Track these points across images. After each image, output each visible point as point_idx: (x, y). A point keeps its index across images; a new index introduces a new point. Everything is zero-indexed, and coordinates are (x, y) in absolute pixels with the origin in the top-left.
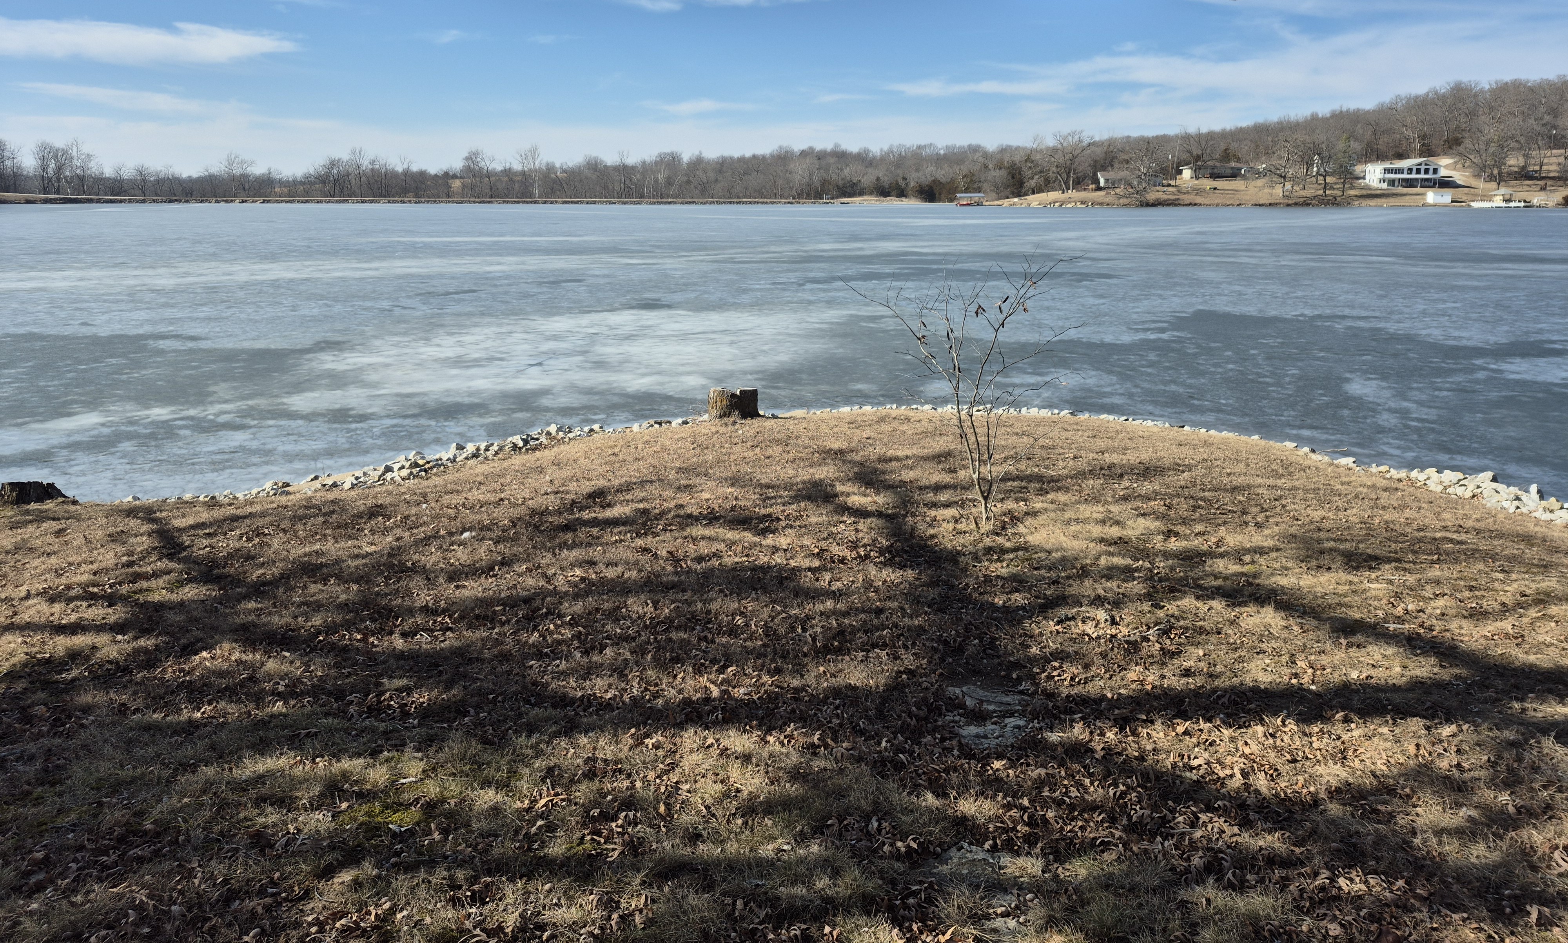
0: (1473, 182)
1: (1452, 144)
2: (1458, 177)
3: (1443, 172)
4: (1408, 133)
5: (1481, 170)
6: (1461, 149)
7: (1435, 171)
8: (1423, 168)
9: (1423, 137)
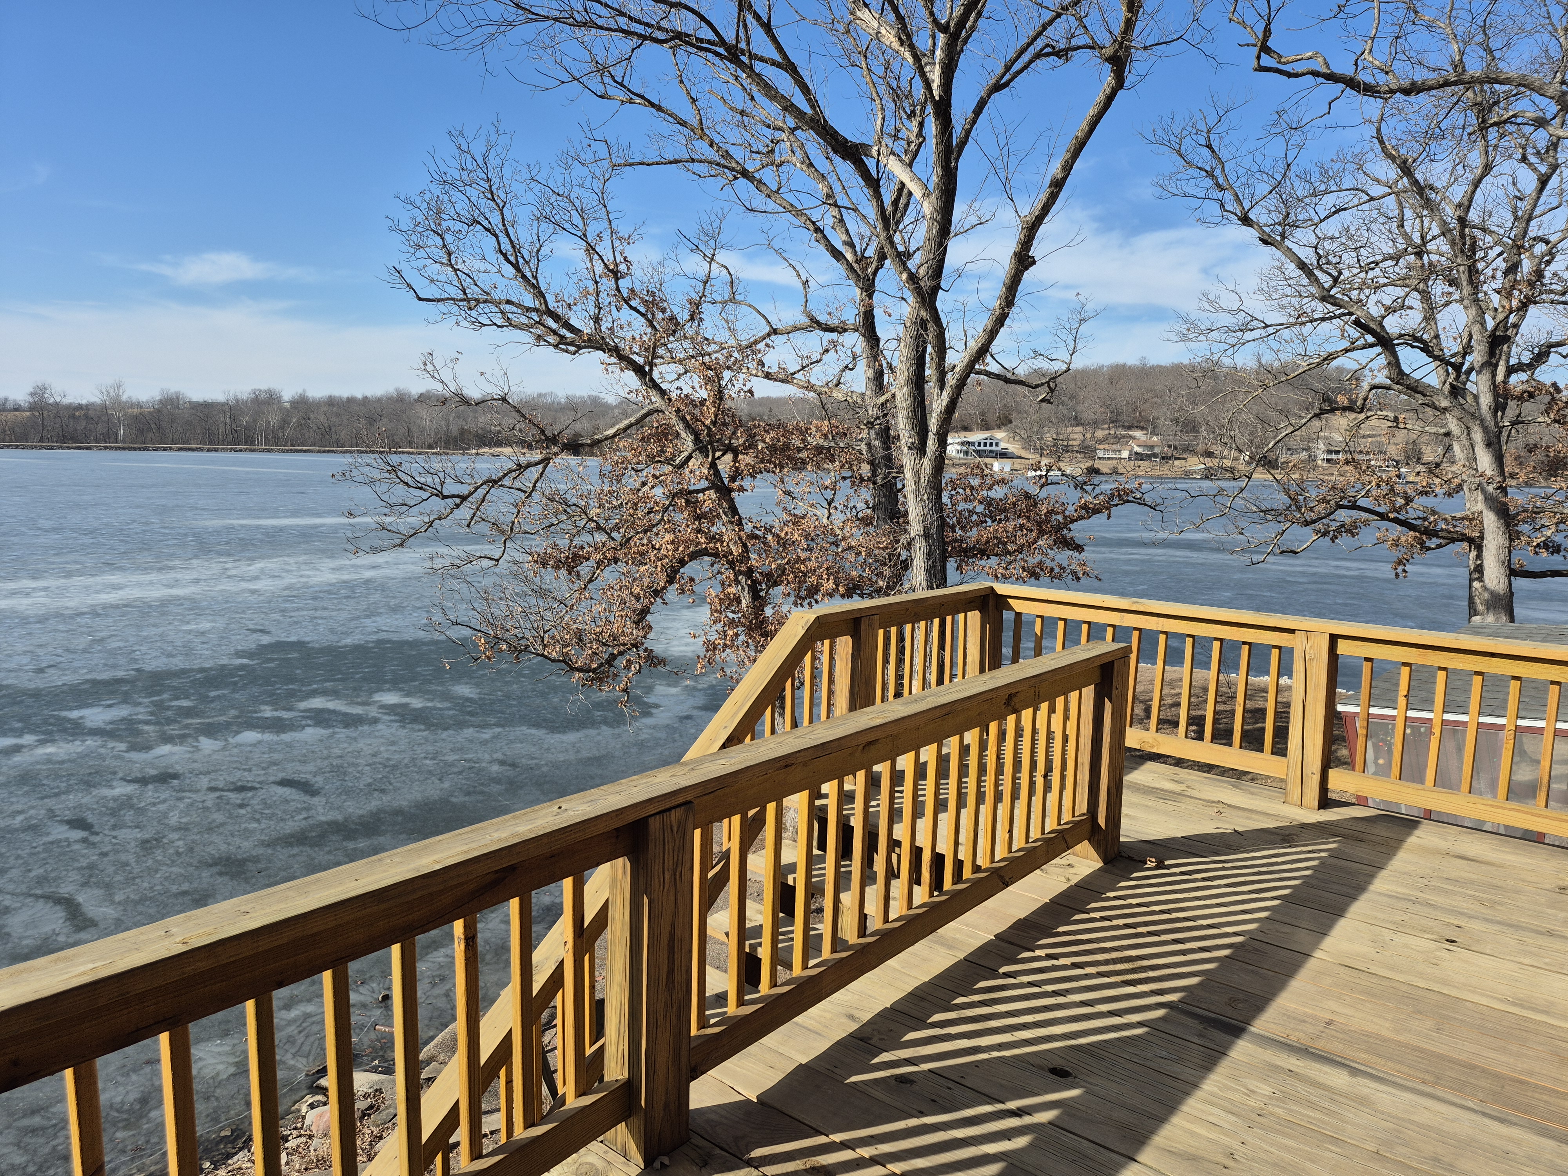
0: (1023, 454)
1: (1004, 422)
2: (1013, 447)
3: (1002, 445)
4: (972, 410)
5: (1028, 444)
6: (1012, 425)
7: (997, 444)
8: (988, 441)
9: (983, 414)
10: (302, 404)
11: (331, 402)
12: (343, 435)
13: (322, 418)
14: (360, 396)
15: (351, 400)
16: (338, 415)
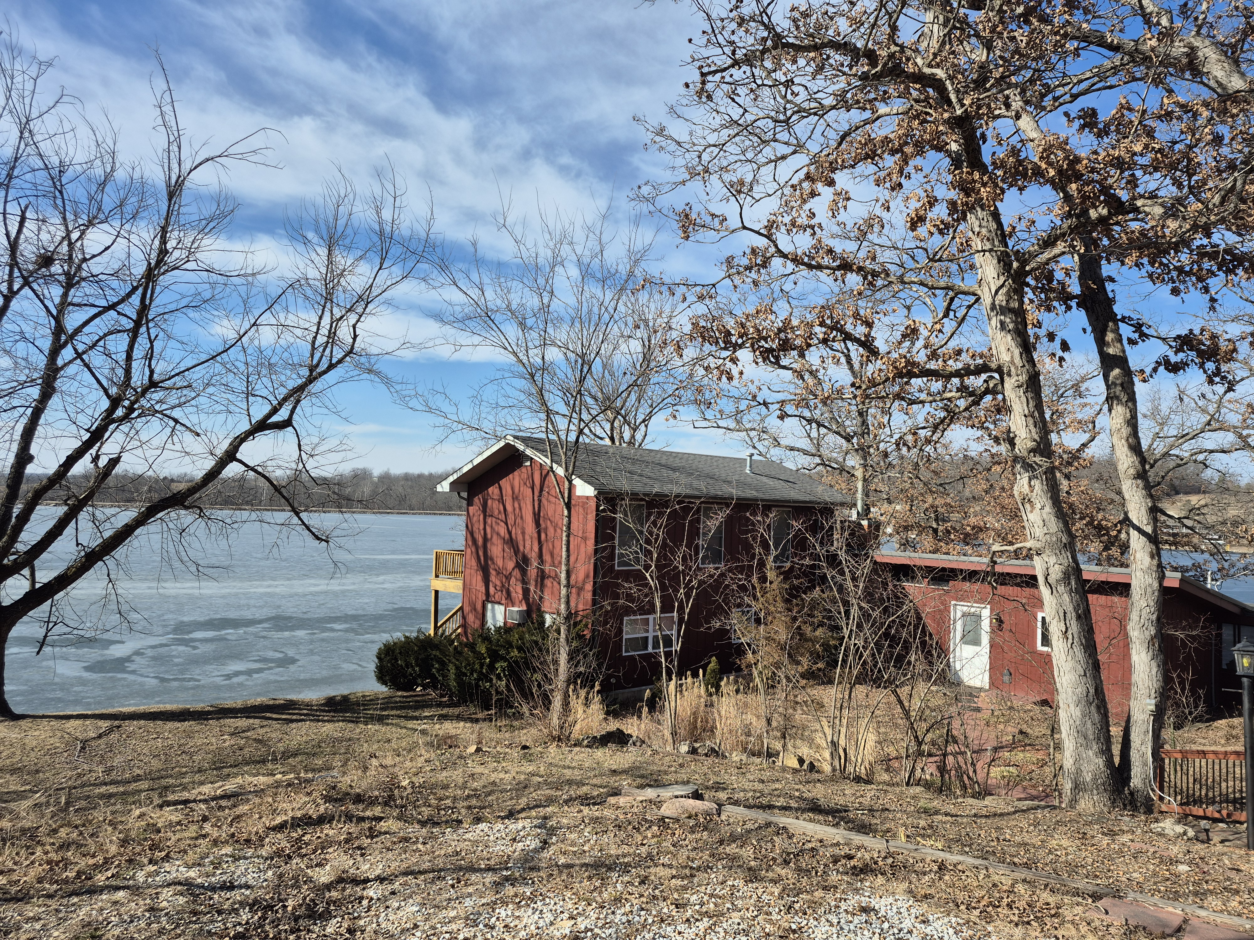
10: (386, 478)
11: (407, 477)
12: (414, 502)
13: (400, 489)
14: (426, 473)
15: (420, 476)
16: (411, 487)
